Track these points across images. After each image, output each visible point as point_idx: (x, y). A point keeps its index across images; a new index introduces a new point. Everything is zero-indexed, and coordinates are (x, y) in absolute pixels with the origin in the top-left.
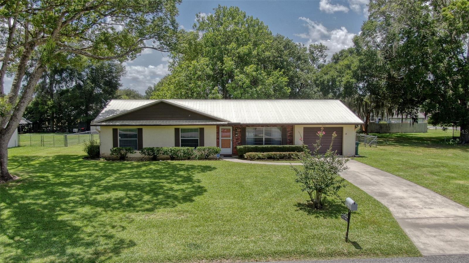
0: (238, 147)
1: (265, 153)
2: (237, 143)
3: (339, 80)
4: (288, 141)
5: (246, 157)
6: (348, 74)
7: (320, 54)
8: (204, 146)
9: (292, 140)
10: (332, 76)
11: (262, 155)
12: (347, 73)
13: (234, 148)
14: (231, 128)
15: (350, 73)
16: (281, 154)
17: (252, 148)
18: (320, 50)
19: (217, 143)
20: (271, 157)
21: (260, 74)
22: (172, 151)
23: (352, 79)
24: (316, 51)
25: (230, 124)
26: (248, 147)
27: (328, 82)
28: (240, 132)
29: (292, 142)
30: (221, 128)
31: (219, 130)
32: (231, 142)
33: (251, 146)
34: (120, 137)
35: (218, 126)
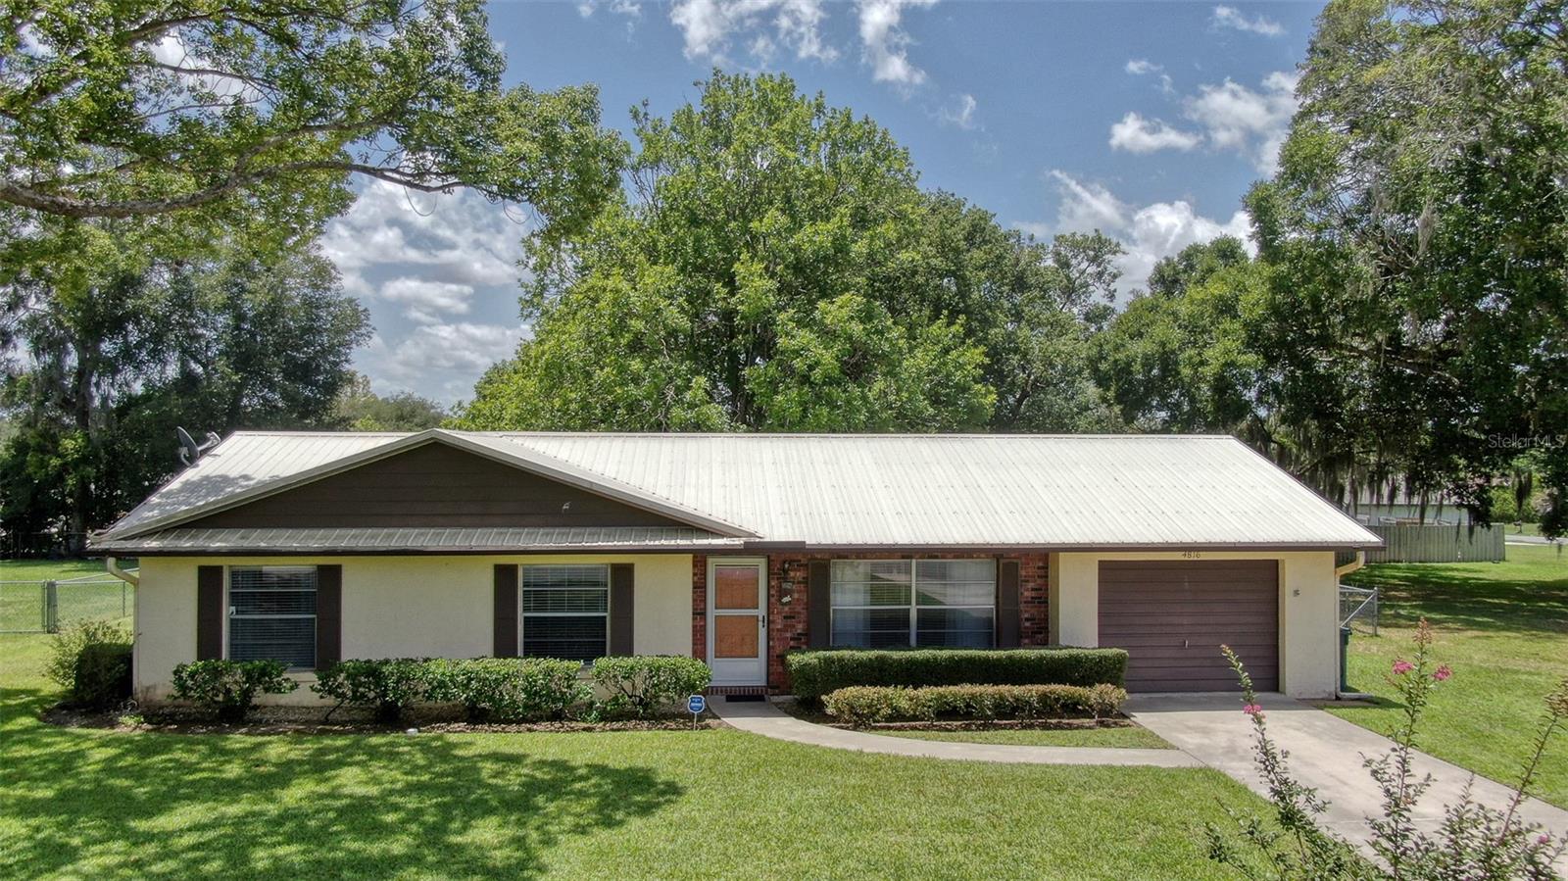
0: (795, 659)
1: (927, 693)
2: (789, 635)
3: (1190, 358)
4: (1027, 624)
5: (830, 711)
6: (1225, 333)
7: (1092, 269)
8: (629, 653)
9: (1046, 620)
10: (1163, 344)
11: (911, 699)
12: (1225, 331)
13: (776, 660)
14: (761, 563)
15: (1234, 331)
16: (1002, 697)
17: (861, 664)
18: (1092, 253)
19: (694, 635)
20: (955, 707)
21: (881, 333)
22: (470, 680)
23: (1245, 353)
24: (1080, 258)
25: (754, 549)
26: (841, 660)
27: (1148, 365)
28: (805, 581)
29: (1042, 630)
30: (712, 563)
31: (704, 574)
32: (762, 633)
33: (859, 655)
34: (233, 608)
35: (700, 557)
